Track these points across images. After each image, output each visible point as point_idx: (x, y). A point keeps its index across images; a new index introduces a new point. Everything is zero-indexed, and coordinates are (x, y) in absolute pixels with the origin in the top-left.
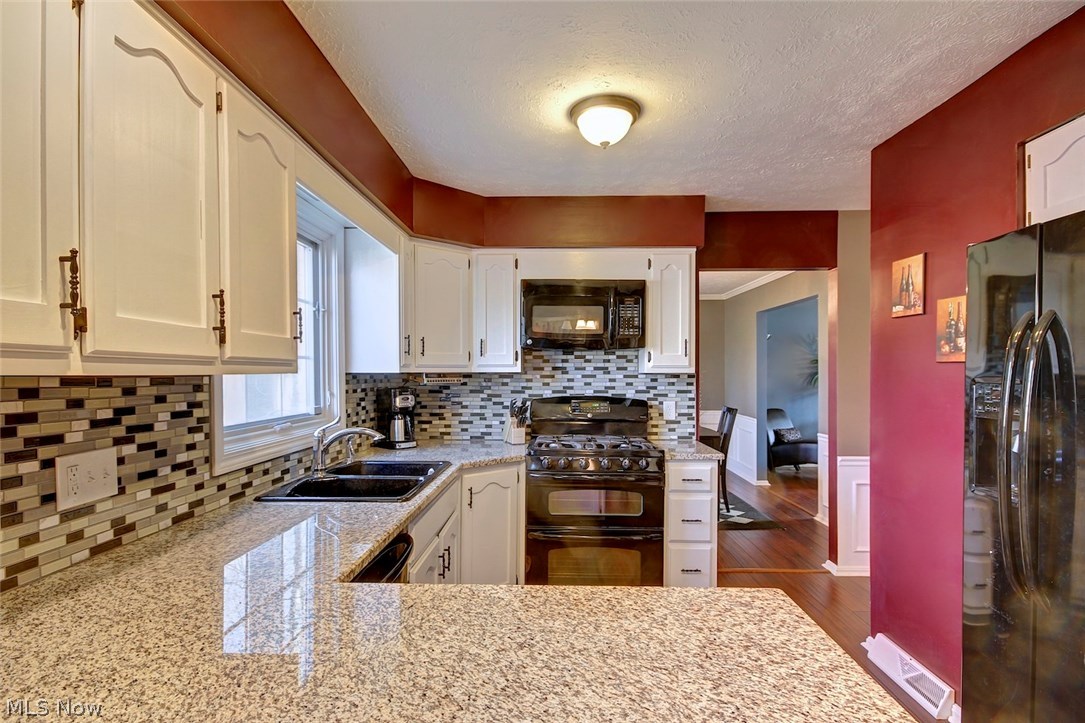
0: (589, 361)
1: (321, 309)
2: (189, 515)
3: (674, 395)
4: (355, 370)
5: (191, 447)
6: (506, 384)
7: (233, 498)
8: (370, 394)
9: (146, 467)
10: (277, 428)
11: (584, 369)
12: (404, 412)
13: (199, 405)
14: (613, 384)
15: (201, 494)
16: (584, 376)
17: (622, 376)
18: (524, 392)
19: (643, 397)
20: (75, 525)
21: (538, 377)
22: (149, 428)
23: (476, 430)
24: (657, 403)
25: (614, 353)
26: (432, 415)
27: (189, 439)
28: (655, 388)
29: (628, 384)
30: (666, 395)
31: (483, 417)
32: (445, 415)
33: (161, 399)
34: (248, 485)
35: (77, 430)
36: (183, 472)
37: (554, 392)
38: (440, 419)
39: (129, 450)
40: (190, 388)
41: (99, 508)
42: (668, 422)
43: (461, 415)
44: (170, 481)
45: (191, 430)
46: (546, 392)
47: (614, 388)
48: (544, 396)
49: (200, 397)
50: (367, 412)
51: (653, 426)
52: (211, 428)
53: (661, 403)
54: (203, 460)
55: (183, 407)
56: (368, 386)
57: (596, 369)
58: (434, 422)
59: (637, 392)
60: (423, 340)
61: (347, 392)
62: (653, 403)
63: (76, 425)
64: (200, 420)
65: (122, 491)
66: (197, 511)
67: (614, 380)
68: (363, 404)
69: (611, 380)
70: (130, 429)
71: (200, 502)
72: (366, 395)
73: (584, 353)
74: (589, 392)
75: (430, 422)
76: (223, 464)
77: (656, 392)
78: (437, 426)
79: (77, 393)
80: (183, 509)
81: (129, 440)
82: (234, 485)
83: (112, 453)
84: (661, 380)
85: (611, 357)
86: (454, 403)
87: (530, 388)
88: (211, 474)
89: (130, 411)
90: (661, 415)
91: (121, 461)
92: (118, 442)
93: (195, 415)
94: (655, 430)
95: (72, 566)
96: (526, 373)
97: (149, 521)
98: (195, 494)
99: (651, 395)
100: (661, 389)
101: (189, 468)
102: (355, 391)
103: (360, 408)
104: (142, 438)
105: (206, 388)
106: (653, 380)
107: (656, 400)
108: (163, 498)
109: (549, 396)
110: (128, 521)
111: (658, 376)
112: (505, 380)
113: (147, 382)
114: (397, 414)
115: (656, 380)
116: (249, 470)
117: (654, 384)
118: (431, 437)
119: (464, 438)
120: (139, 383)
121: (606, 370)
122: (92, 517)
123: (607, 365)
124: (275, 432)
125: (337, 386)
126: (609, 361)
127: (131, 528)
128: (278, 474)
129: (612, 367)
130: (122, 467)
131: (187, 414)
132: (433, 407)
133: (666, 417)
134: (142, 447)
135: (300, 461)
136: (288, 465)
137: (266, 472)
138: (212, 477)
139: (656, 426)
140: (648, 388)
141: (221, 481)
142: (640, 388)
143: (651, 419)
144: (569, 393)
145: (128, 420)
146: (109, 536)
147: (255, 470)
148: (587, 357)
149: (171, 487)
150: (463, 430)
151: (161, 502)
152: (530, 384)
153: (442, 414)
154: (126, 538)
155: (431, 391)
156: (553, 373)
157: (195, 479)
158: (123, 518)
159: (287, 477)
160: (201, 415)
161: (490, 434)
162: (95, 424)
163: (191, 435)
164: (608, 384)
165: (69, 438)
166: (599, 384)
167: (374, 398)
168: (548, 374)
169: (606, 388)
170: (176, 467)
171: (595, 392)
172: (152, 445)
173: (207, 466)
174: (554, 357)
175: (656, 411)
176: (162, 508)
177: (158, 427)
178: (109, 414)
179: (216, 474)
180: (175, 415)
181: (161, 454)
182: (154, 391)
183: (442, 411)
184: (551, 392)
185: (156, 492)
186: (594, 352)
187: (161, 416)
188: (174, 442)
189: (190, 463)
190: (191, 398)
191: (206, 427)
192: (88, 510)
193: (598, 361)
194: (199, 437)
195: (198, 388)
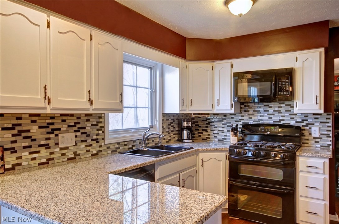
0: (271, 107)
1: (153, 91)
2: (97, 154)
3: (318, 124)
4: (166, 112)
5: (98, 135)
6: (233, 118)
7: (112, 152)
8: (176, 121)
9: (83, 139)
10: (132, 131)
11: (268, 111)
12: (188, 128)
13: (101, 122)
14: (283, 118)
15: (101, 149)
16: (268, 114)
17: (288, 114)
18: (240, 122)
19: (300, 125)
20: (64, 152)
21: (247, 115)
22: (84, 128)
23: (220, 137)
24: (308, 128)
25: (284, 103)
26: (203, 130)
27: (97, 132)
28: (307, 120)
29: (291, 118)
30: (313, 124)
31: (223, 132)
32: (208, 130)
33: (88, 120)
34: (119, 148)
35: (64, 127)
36: (95, 141)
37: (254, 121)
38: (206, 132)
39: (78, 134)
40: (98, 117)
41: (70, 148)
42: (314, 138)
43: (214, 130)
44: (91, 144)
45: (98, 130)
46: (250, 121)
47: (283, 120)
48: (249, 123)
49: (101, 120)
50: (174, 128)
51: (305, 140)
52: (104, 130)
53: (310, 128)
54: (102, 139)
55: (95, 123)
56: (175, 118)
57: (274, 111)
58: (204, 133)
59: (297, 122)
60: (191, 100)
61: (163, 120)
62: (306, 128)
63: (64, 126)
64: (101, 127)
65: (76, 144)
66: (99, 154)
67: (284, 116)
68: (172, 125)
69: (282, 116)
70: (79, 128)
71: (101, 151)
72: (174, 121)
73: (268, 104)
74: (271, 122)
75: (202, 133)
76: (108, 141)
77: (307, 122)
78: (205, 135)
79: (64, 118)
80: (95, 152)
81: (79, 131)
82: (113, 147)
83: (74, 134)
84: (310, 116)
85: (282, 105)
86: (211, 126)
87: (243, 120)
88: (104, 143)
89: (79, 123)
90: (310, 134)
91: (76, 136)
92: (75, 131)
93: (99, 125)
94: (307, 141)
95: (62, 162)
96: (241, 113)
97: (84, 154)
98: (99, 148)
99: (304, 124)
100: (310, 121)
101: (97, 141)
102: (168, 120)
103: (170, 126)
104: (82, 131)
105: (103, 118)
106: (305, 116)
107: (308, 126)
108: (88, 148)
109: (251, 123)
110: (78, 153)
111: (309, 115)
112: (232, 116)
113: (84, 115)
114: (185, 129)
115: (307, 116)
116: (119, 143)
117: (306, 118)
118: (203, 139)
119: (216, 140)
120: (82, 116)
121: (280, 112)
122: (68, 150)
123: (280, 109)
124: (131, 133)
125: (159, 117)
126: (281, 107)
127: (79, 155)
128: (130, 146)
129: (283, 110)
130: (76, 138)
131: (96, 125)
132: (203, 127)
133: (313, 135)
134: (82, 133)
135: (140, 143)
136: (135, 144)
137: (125, 145)
138: (105, 144)
139: (308, 140)
140: (302, 120)
141: (108, 146)
142: (298, 120)
143: (305, 136)
144: (261, 122)
145: (78, 126)
146: (72, 156)
147: (121, 144)
148: (270, 106)
149: (91, 145)
150: (215, 137)
151: (88, 149)
152: (243, 118)
153: (207, 130)
154: (77, 157)
155: (203, 121)
156: (253, 113)
157: (99, 144)
158: (76, 152)
159: (134, 148)
160: (101, 125)
161: (226, 139)
162: (69, 126)
163: (98, 131)
164: (281, 118)
165: (62, 129)
166: (276, 118)
167: (178, 123)
168: (251, 113)
169: (280, 120)
170: (92, 140)
171: (274, 122)
172: (85, 133)
173: (103, 140)
174: (254, 106)
175: (308, 132)
176: (88, 151)
177: (87, 128)
178: (73, 124)
179: (106, 143)
180: (92, 125)
181: (88, 136)
182: (86, 118)
183: (207, 128)
184: (252, 121)
185: (86, 146)
186: (273, 103)
187: (88, 125)
188: (92, 133)
189: (97, 139)
190: (98, 120)
191: (103, 129)
192: (67, 148)
193: (276, 107)
194: (100, 132)
195: (100, 117)
